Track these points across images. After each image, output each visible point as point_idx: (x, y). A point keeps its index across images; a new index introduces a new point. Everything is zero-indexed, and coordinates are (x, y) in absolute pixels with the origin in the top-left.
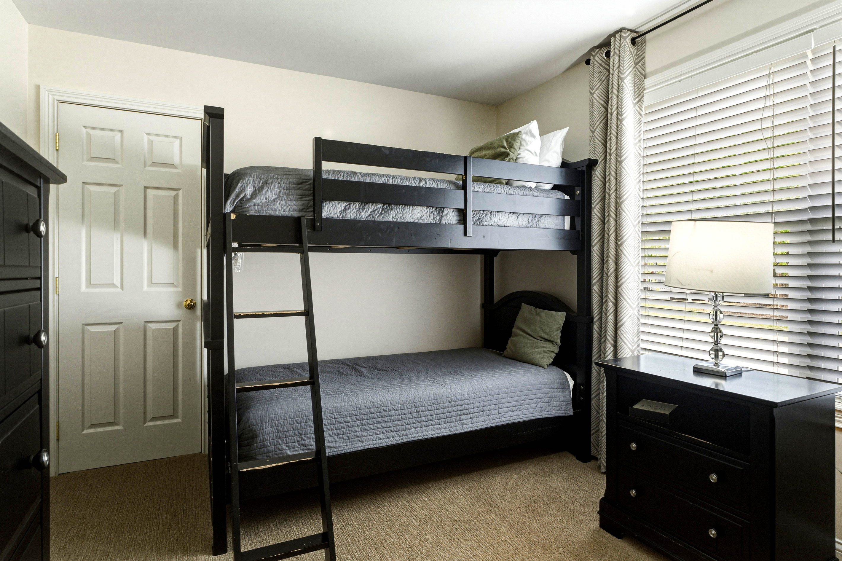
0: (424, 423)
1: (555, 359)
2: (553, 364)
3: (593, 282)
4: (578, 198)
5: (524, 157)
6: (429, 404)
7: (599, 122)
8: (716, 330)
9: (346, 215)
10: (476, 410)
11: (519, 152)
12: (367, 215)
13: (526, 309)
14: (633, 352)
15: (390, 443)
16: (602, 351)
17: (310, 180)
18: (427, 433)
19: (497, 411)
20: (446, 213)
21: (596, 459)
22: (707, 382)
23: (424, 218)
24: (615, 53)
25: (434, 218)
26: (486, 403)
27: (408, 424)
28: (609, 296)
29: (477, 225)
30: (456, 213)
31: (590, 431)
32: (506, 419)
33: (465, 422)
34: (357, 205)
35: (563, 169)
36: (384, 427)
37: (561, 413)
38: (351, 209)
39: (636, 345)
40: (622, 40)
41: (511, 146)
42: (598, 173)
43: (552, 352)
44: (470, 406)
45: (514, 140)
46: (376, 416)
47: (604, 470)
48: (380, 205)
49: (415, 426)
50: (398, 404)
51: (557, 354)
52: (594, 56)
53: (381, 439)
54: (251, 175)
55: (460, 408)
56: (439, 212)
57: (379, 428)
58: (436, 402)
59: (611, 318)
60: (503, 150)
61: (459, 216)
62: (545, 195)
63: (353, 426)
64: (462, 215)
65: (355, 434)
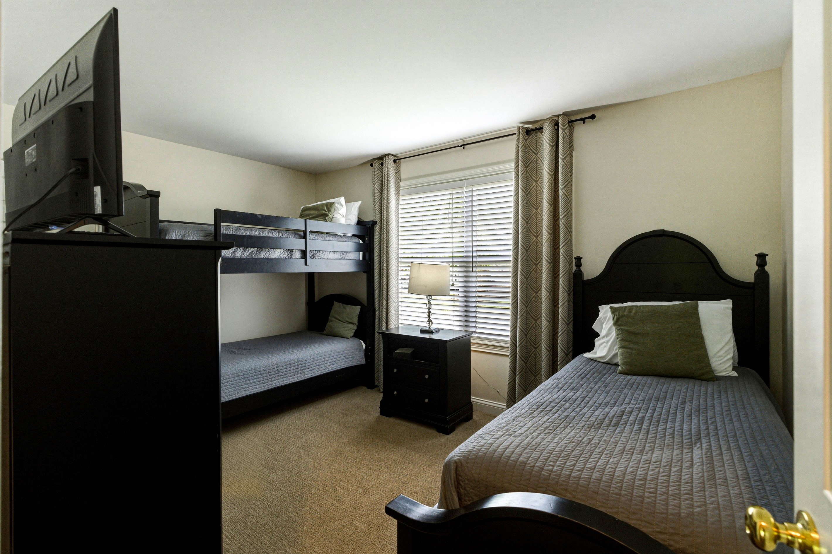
0: (282, 377)
1: (355, 333)
2: (353, 336)
3: (375, 289)
4: (367, 242)
5: (337, 217)
6: (285, 365)
7: (378, 201)
8: (429, 312)
9: (235, 255)
10: (312, 366)
11: (334, 214)
12: (248, 254)
13: (337, 305)
14: (395, 325)
15: (263, 390)
16: (380, 326)
17: (211, 234)
18: (284, 382)
19: (324, 365)
20: (294, 252)
21: (377, 386)
22: (426, 336)
23: (281, 255)
24: (385, 166)
25: (287, 255)
26: (317, 362)
27: (273, 378)
28: (384, 297)
29: (312, 259)
30: (300, 252)
31: (374, 372)
32: (329, 369)
33: (306, 373)
34: (242, 249)
35: (359, 226)
36: (258, 381)
37: (359, 363)
38: (238, 251)
39: (397, 322)
40: (389, 160)
41: (329, 210)
42: (377, 228)
43: (353, 329)
44: (308, 364)
45: (331, 207)
46: (253, 375)
47: (382, 390)
48: (256, 249)
49: (277, 378)
50: (267, 366)
51: (355, 330)
52: (375, 164)
53: (257, 388)
54: (173, 231)
55: (303, 365)
56: (290, 252)
57: (255, 382)
58: (289, 364)
59: (385, 308)
60: (324, 212)
61: (302, 254)
62: (349, 240)
63: (240, 382)
64: (304, 253)
65: (241, 386)
